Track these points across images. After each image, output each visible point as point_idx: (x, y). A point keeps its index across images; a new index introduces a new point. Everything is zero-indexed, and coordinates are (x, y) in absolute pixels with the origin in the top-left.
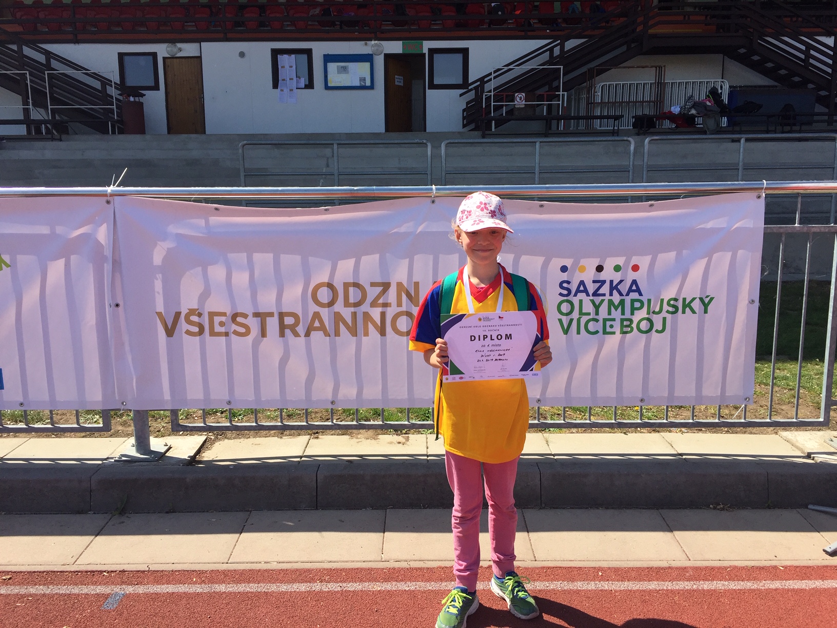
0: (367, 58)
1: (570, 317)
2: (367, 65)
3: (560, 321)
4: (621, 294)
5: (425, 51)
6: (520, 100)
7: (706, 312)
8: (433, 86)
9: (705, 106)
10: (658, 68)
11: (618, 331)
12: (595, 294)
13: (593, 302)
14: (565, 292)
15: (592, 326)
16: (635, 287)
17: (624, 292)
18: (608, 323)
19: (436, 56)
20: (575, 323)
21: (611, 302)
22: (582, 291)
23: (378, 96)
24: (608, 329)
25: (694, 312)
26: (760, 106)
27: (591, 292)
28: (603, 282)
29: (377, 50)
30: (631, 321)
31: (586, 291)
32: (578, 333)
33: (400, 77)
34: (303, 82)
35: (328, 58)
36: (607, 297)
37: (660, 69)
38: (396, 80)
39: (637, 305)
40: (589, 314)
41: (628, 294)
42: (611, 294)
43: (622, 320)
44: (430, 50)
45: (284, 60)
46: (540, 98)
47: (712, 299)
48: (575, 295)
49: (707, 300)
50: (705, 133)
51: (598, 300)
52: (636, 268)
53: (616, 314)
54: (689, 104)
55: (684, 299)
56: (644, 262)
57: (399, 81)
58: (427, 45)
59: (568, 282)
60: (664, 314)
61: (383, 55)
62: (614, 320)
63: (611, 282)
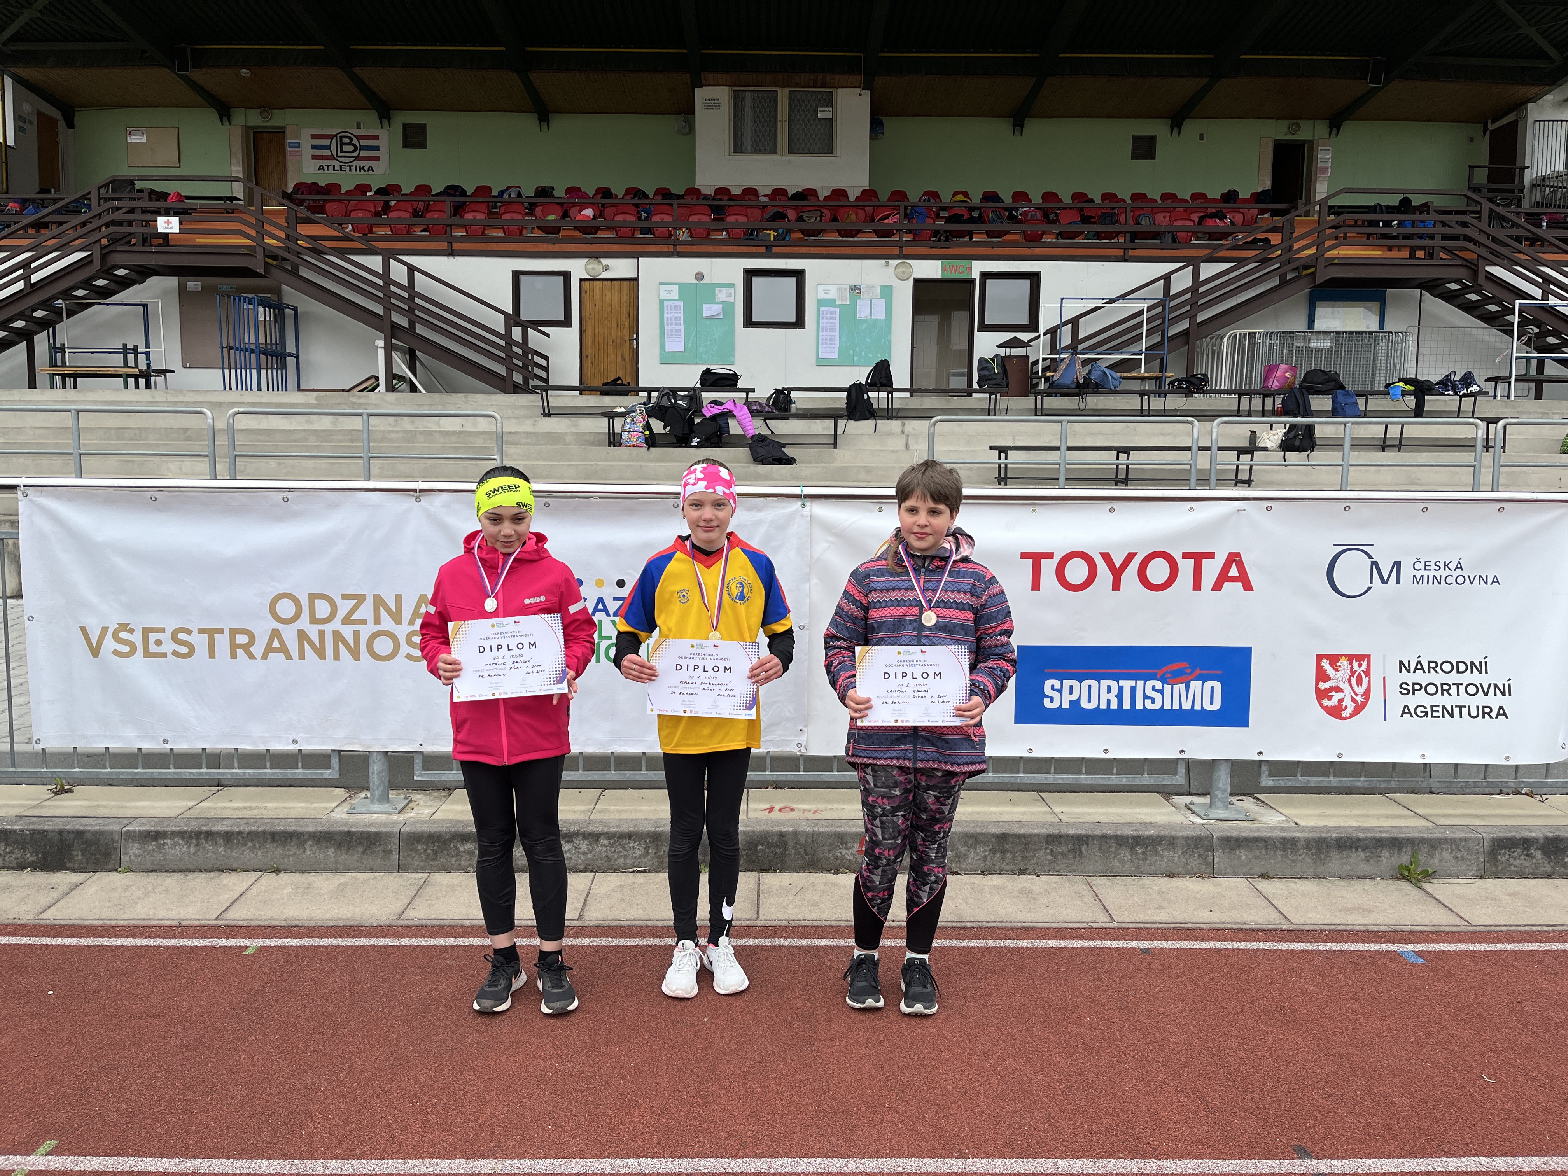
19: (989, 283)
27: (612, 611)
31: (605, 610)
40: (610, 638)
61: (911, 280)
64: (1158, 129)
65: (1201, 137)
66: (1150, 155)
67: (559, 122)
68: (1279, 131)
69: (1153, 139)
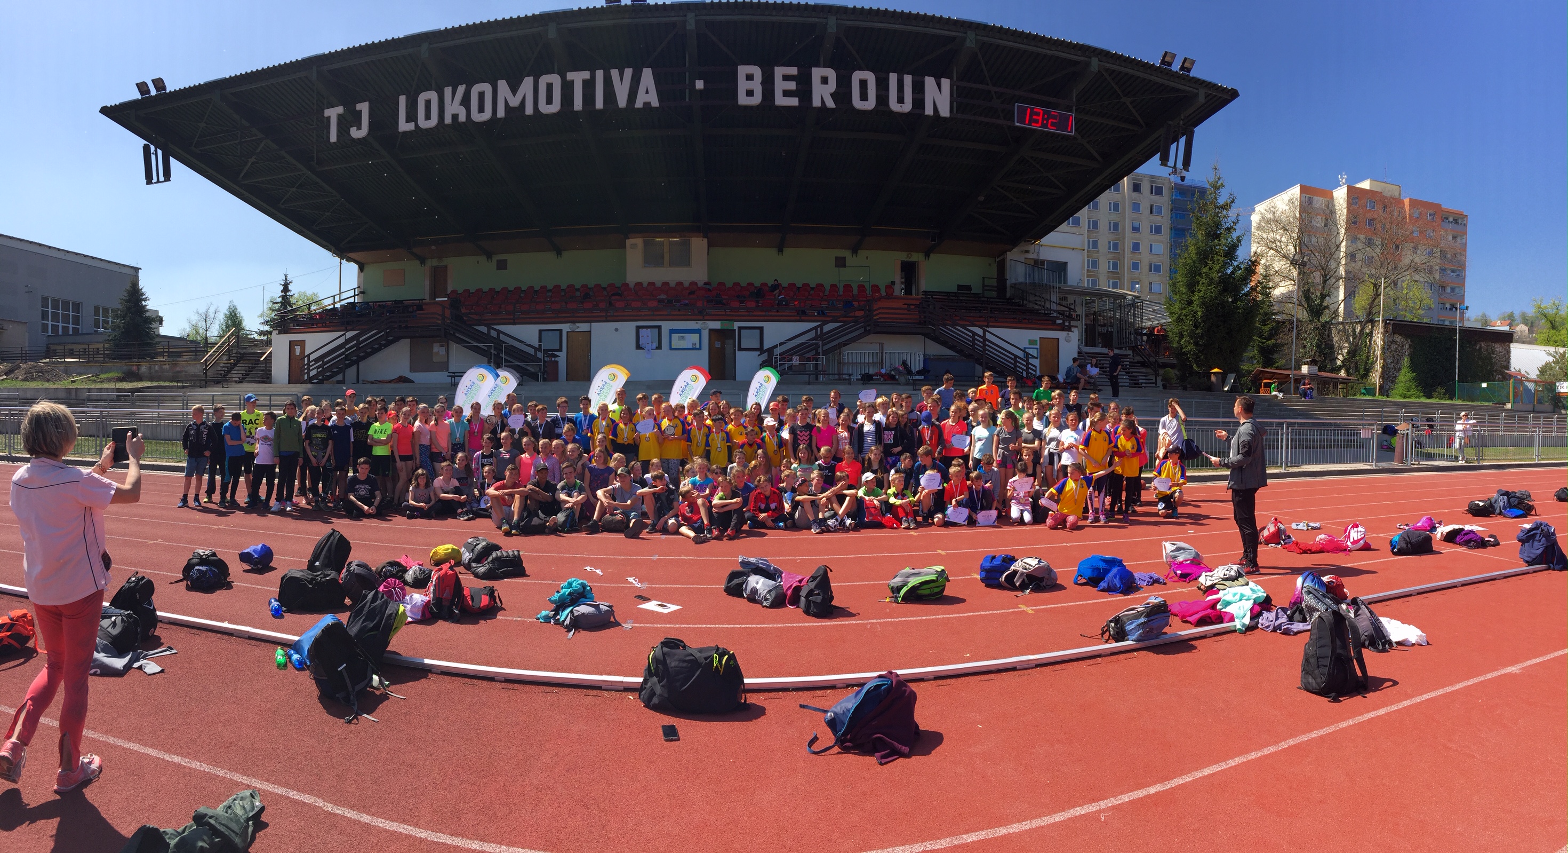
0: (698, 331)
2: (697, 336)
5: (736, 328)
6: (796, 361)
8: (740, 349)
10: (880, 343)
19: (742, 331)
29: (704, 327)
33: (718, 343)
34: (655, 344)
35: (672, 331)
38: (715, 345)
44: (739, 328)
45: (643, 333)
46: (809, 359)
58: (737, 325)
61: (707, 331)
64: (846, 253)
65: (867, 258)
66: (844, 266)
67: (566, 254)
68: (903, 256)
69: (844, 258)
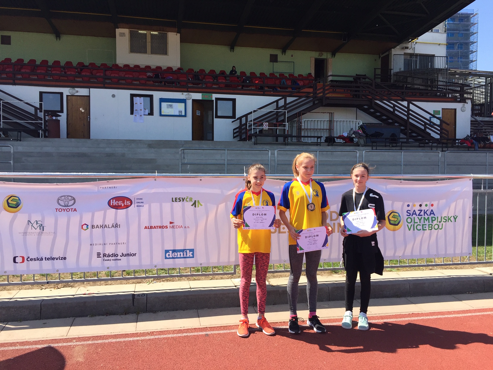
0: (184, 101)
1: (411, 224)
2: (183, 104)
3: (408, 225)
4: (428, 215)
5: (214, 99)
6: (266, 126)
7: (455, 221)
9: (359, 134)
10: (330, 114)
11: (428, 229)
12: (419, 215)
13: (418, 218)
14: (409, 214)
15: (419, 227)
16: (432, 212)
17: (429, 215)
18: (424, 226)
19: (219, 102)
20: (412, 226)
21: (424, 218)
22: (414, 214)
23: (188, 120)
24: (424, 228)
25: (451, 221)
26: (383, 134)
27: (417, 215)
28: (421, 211)
29: (189, 97)
30: (432, 225)
31: (416, 214)
32: (414, 230)
33: (199, 111)
34: (147, 111)
35: (162, 100)
36: (423, 216)
37: (331, 114)
38: (197, 113)
39: (434, 219)
40: (417, 223)
41: (430, 215)
42: (424, 215)
43: (429, 225)
44: (216, 98)
45: (137, 100)
47: (457, 216)
48: (412, 215)
49: (455, 217)
50: (359, 146)
51: (420, 217)
52: (432, 205)
53: (427, 222)
54: (352, 132)
55: (449, 217)
56: (435, 203)
57: (198, 113)
58: (214, 96)
59: (410, 211)
60: (442, 222)
61: (191, 101)
62: (426, 225)
63: (424, 210)
64: (278, 52)
65: (292, 56)
66: (276, 61)
